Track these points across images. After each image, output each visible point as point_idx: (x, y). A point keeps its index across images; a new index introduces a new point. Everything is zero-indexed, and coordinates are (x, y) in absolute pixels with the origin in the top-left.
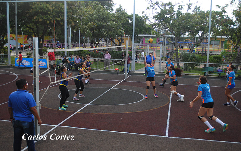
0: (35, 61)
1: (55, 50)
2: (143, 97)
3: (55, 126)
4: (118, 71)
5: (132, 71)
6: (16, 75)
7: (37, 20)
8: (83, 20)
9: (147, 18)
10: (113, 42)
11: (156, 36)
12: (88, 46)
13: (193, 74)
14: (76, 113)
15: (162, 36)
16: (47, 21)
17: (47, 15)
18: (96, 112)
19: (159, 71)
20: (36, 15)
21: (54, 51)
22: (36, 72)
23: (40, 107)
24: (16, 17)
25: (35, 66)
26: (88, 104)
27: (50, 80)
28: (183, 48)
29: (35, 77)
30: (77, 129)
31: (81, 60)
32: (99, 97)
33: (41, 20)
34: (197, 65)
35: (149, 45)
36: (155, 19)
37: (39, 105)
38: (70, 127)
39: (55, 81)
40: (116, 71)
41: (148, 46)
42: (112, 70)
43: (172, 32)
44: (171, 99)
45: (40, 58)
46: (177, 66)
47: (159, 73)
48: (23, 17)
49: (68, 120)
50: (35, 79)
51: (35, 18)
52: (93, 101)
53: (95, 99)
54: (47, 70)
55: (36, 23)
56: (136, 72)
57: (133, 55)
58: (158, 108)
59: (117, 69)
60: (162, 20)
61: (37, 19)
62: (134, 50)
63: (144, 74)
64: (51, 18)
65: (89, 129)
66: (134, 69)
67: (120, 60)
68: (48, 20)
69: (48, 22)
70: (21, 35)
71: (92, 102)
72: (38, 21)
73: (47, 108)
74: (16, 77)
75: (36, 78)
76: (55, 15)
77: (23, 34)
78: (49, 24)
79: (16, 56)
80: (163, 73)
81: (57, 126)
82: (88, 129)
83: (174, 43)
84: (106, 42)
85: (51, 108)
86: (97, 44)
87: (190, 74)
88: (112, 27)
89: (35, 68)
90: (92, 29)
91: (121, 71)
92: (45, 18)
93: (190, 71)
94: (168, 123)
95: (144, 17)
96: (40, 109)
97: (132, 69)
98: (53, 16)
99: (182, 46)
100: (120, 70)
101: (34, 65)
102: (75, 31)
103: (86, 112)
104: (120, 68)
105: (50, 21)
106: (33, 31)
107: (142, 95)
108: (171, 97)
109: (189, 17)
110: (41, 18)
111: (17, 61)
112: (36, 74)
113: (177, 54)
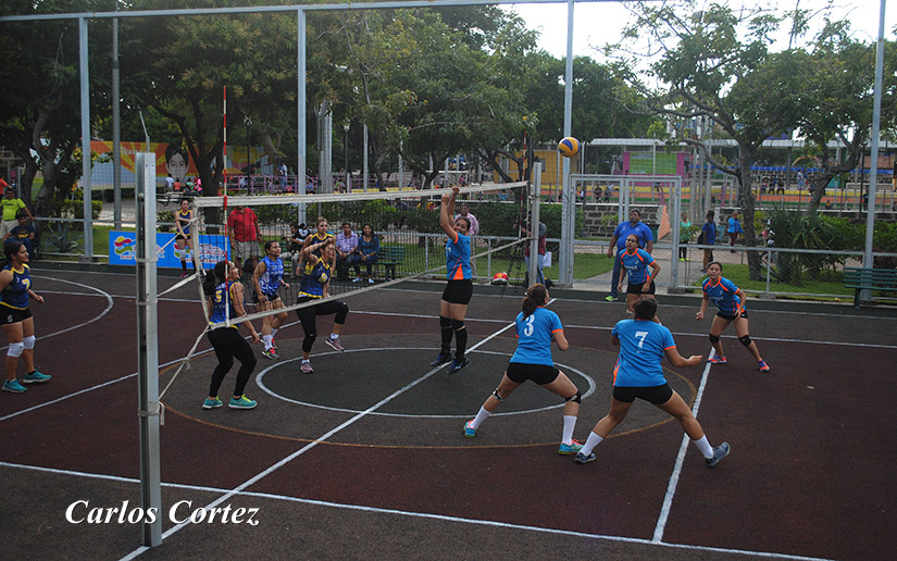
0: (144, 240)
1: (225, 199)
2: (589, 387)
3: (225, 494)
4: (505, 284)
5: (563, 285)
6: (109, 297)
7: (194, 86)
8: (374, 83)
9: (627, 73)
10: (496, 167)
11: (664, 144)
12: (400, 184)
13: (812, 295)
14: (314, 443)
15: (689, 143)
16: (235, 87)
17: (233, 65)
18: (395, 442)
19: (668, 284)
20: (192, 65)
21: (221, 205)
22: (147, 282)
23: (162, 417)
24: (116, 73)
25: (141, 260)
26: (367, 412)
27: (204, 315)
28: (786, 192)
29: (141, 303)
30: (307, 504)
31: (360, 241)
32: (414, 383)
33: (208, 83)
34: (834, 259)
35: (628, 180)
36: (661, 76)
37: (158, 411)
38: (283, 498)
39: (223, 319)
40: (499, 283)
41: (627, 184)
42: (483, 281)
43: (728, 128)
44: (700, 395)
45: (209, 231)
46: (750, 263)
47: (670, 291)
48: (143, 73)
49: (279, 469)
50: (143, 308)
51: (187, 75)
52: (389, 398)
53: (399, 392)
54: (191, 278)
55: (194, 95)
56: (577, 287)
57: (564, 218)
58: (641, 430)
59: (500, 275)
60: (686, 82)
61: (193, 79)
62: (569, 201)
63: (608, 294)
64: (248, 76)
65: (356, 507)
66: (571, 275)
67: (508, 238)
68: (240, 84)
69: (239, 91)
70: (142, 144)
71: (382, 402)
72: (200, 88)
73: (205, 425)
74: (107, 304)
75: (148, 308)
76: (262, 60)
77: (148, 137)
78: (242, 97)
79: (113, 225)
80: (687, 291)
81: (235, 491)
82: (350, 507)
83: (738, 170)
84: (474, 171)
85: (222, 423)
86: (430, 178)
87: (798, 295)
88: (487, 108)
89: (144, 267)
90: (407, 118)
91: (516, 284)
92: (225, 76)
93: (801, 286)
94: (672, 488)
95: (615, 67)
96: (163, 424)
97: (563, 275)
98: (257, 66)
99: (781, 185)
100: (513, 278)
101: (140, 257)
102: (347, 127)
103: (355, 441)
104: (514, 270)
105: (247, 86)
106: (182, 127)
107: (587, 378)
108: (702, 388)
109: (795, 66)
110: (210, 77)
111: (117, 244)
112: (147, 292)
113: (748, 217)
